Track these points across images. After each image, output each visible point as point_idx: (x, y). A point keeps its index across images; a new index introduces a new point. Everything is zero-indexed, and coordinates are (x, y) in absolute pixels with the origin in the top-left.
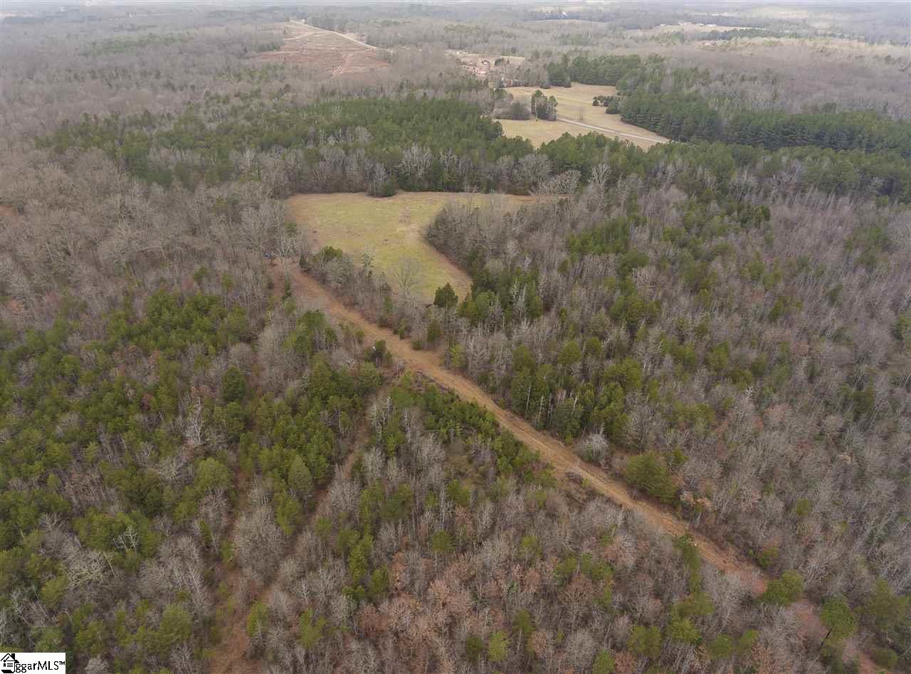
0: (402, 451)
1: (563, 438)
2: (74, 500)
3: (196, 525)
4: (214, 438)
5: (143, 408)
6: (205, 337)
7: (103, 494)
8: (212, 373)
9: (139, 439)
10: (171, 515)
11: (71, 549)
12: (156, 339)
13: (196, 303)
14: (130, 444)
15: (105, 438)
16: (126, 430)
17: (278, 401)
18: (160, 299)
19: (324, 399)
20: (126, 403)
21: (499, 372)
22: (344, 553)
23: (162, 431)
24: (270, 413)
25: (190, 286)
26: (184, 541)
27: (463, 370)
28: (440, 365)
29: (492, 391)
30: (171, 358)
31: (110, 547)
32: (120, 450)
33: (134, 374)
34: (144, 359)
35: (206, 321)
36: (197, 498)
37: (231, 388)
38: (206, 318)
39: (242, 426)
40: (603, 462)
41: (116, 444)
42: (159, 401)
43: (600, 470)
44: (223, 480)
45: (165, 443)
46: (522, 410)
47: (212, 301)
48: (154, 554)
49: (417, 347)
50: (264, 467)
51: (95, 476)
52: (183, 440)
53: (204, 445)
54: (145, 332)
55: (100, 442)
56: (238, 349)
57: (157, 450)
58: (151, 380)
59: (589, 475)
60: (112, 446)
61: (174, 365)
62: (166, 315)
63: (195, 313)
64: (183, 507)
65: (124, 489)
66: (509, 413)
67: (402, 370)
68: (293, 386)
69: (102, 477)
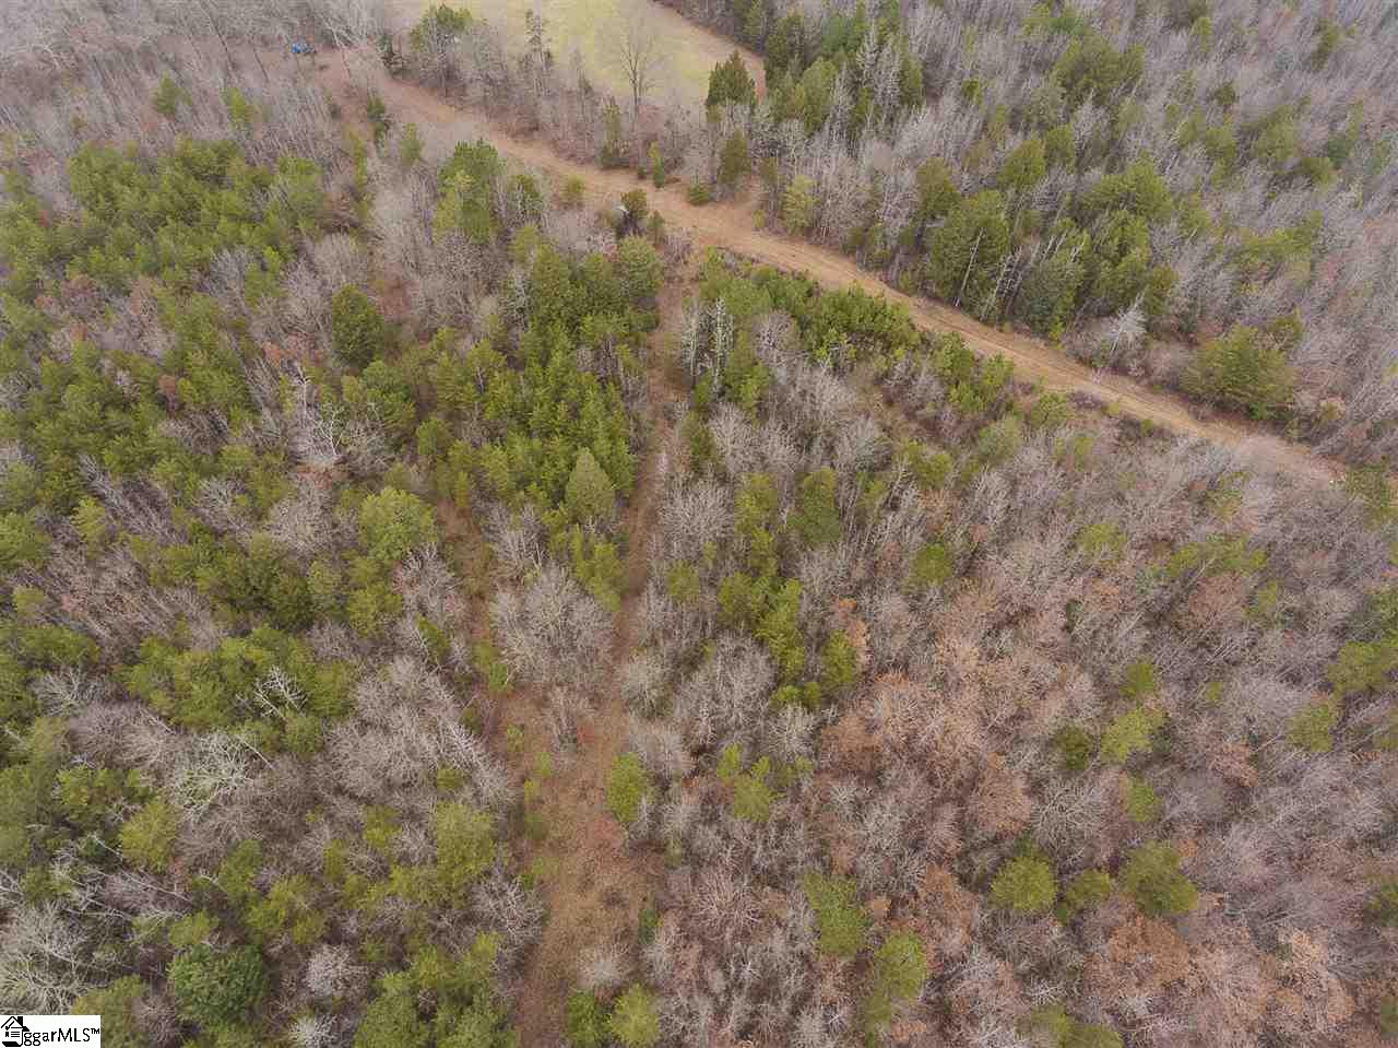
0: (772, 407)
1: (1044, 334)
2: (97, 628)
3: (410, 629)
4: (364, 444)
5: (169, 406)
6: (245, 233)
7: (161, 605)
8: (296, 308)
9: (193, 476)
10: (343, 619)
11: (149, 741)
12: (127, 252)
13: (187, 162)
14: (174, 488)
15: (111, 487)
16: (151, 459)
17: (467, 346)
18: (97, 163)
19: (573, 325)
20: (125, 405)
21: (896, 224)
22: (748, 623)
23: (238, 449)
24: (465, 373)
25: (154, 130)
26: (402, 670)
27: (812, 232)
28: (757, 229)
29: (880, 265)
30: (183, 290)
31: (237, 716)
32: (155, 505)
33: (110, 337)
34: (119, 302)
35: (231, 198)
36: (385, 573)
37: (358, 332)
38: (225, 194)
39: (411, 410)
40: (1133, 365)
41: (138, 491)
42: (201, 387)
43: (1126, 380)
44: (427, 528)
45: (256, 472)
46: (955, 293)
47: (223, 156)
48: (346, 709)
49: (698, 199)
50: (502, 486)
51: (126, 571)
52: (294, 460)
53: (344, 461)
54: (95, 240)
55: (102, 498)
56: (333, 251)
57: (244, 491)
58: (159, 344)
59: (1109, 392)
60: (132, 500)
61: (198, 304)
62: (128, 199)
63: (193, 186)
64: (365, 600)
65: (207, 586)
66: (922, 301)
67: (687, 248)
68: (487, 309)
69: (140, 570)
